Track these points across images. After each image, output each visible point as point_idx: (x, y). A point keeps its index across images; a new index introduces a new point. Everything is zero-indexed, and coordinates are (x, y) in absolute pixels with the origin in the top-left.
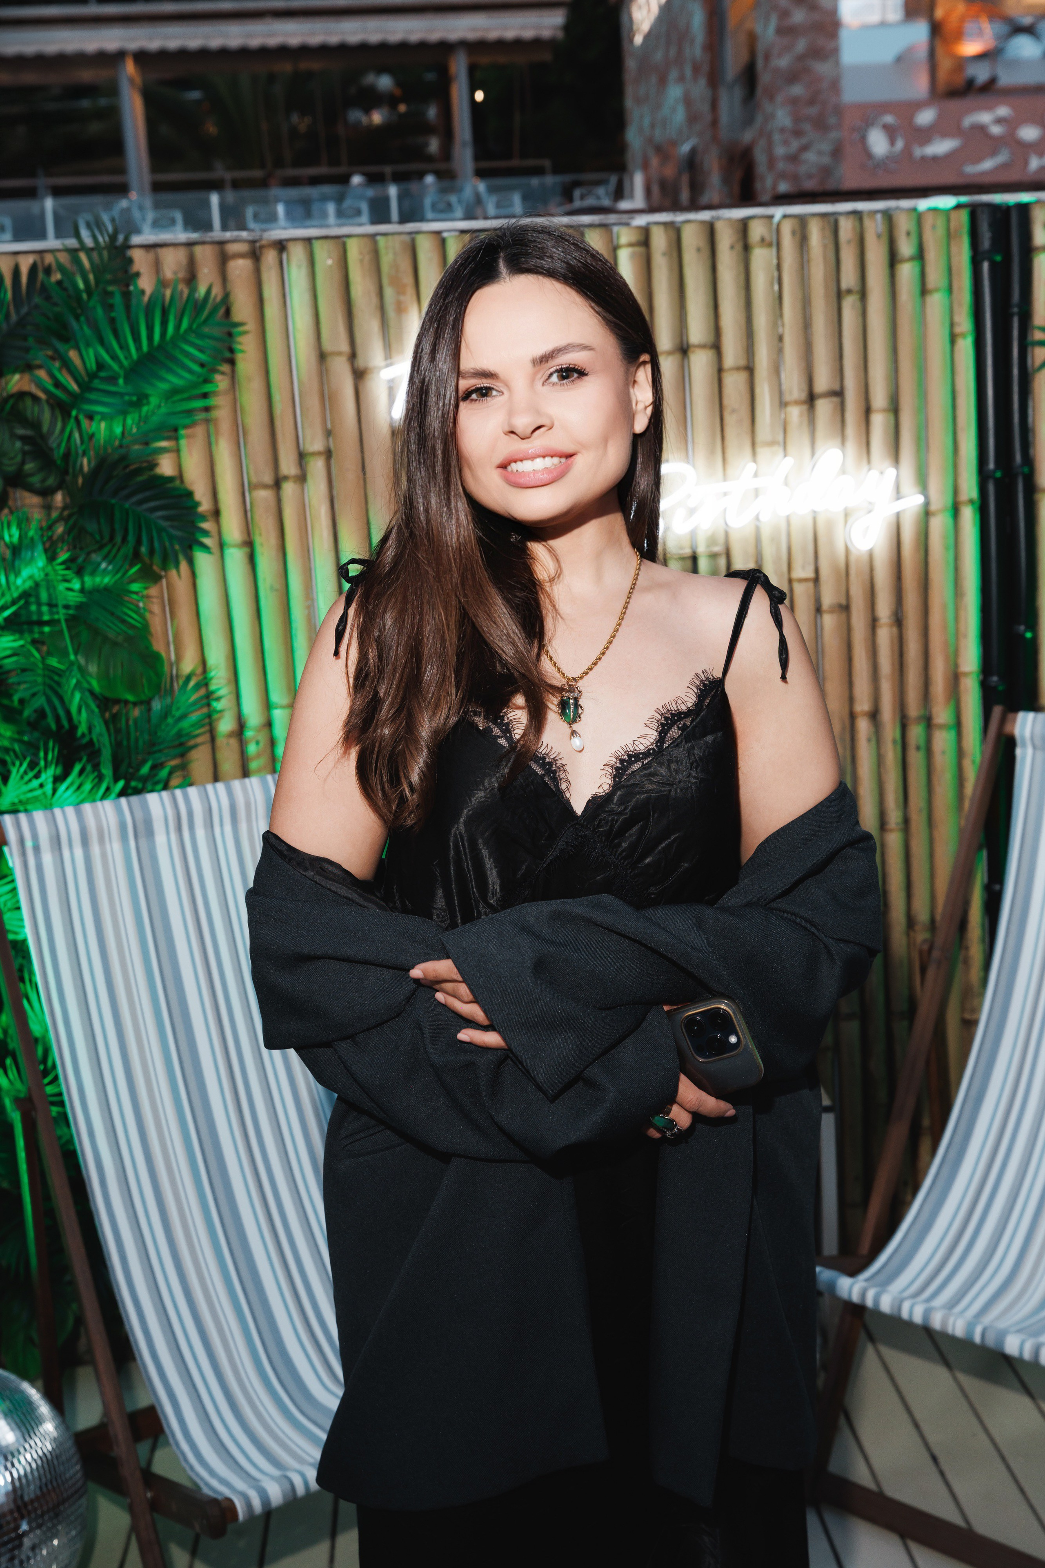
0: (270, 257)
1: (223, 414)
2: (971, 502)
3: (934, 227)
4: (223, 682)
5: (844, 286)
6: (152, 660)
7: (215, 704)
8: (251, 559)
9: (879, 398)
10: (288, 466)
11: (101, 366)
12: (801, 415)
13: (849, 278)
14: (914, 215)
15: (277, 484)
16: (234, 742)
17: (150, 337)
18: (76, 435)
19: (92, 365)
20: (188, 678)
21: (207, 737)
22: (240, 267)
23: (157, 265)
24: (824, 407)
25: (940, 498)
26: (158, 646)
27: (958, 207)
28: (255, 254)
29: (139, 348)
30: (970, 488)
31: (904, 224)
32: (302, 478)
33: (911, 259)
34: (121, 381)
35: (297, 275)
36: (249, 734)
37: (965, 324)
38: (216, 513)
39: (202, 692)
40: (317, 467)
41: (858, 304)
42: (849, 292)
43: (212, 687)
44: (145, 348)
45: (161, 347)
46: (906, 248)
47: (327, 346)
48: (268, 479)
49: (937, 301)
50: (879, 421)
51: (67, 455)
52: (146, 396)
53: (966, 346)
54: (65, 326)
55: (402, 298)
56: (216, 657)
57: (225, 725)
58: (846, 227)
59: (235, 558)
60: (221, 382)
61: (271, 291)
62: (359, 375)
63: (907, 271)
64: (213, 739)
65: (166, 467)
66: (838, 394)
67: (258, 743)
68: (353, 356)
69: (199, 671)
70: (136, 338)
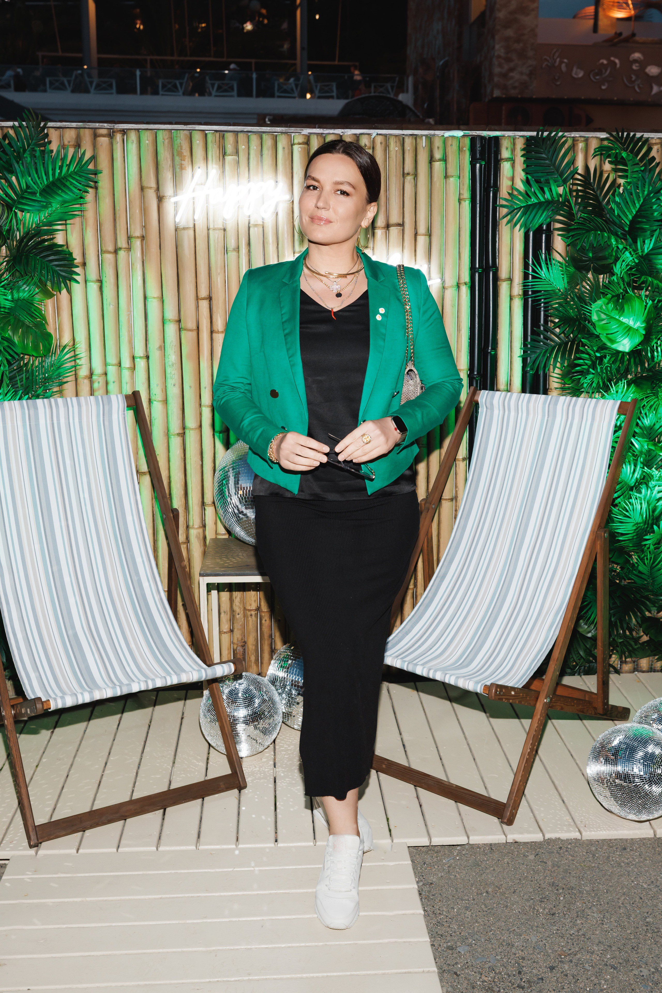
0: (119, 137)
1: (90, 214)
2: (465, 284)
3: (451, 145)
4: (83, 350)
5: (406, 171)
6: (47, 337)
7: (78, 361)
8: (101, 288)
9: (422, 229)
10: (122, 242)
11: (28, 187)
12: (382, 235)
13: (409, 167)
14: (443, 138)
15: (116, 252)
16: (87, 382)
17: (54, 174)
18: (14, 221)
19: (24, 185)
20: (65, 347)
21: (73, 378)
22: (103, 141)
23: (61, 137)
24: (394, 231)
25: (451, 281)
26: (51, 329)
27: (464, 136)
28: (111, 135)
29: (47, 179)
30: (466, 277)
31: (438, 143)
32: (129, 249)
33: (440, 160)
34: (38, 194)
35: (132, 147)
36: (94, 377)
37: (467, 194)
38: (84, 264)
39: (72, 354)
40: (137, 244)
41: (413, 181)
42: (408, 174)
43: (77, 353)
44: (51, 179)
45: (59, 179)
46: (438, 155)
47: (145, 184)
48: (111, 248)
49: (453, 181)
50: (422, 240)
51: (9, 231)
52: (50, 203)
53: (467, 205)
54: (11, 165)
55: (183, 162)
56: (81, 337)
57: (83, 372)
58: (408, 142)
59: (93, 287)
60: (90, 198)
61: (118, 154)
62: (160, 199)
63: (438, 166)
64: (76, 379)
65: (59, 239)
66: (402, 225)
67: (99, 382)
68: (158, 189)
69: (71, 344)
70: (47, 174)
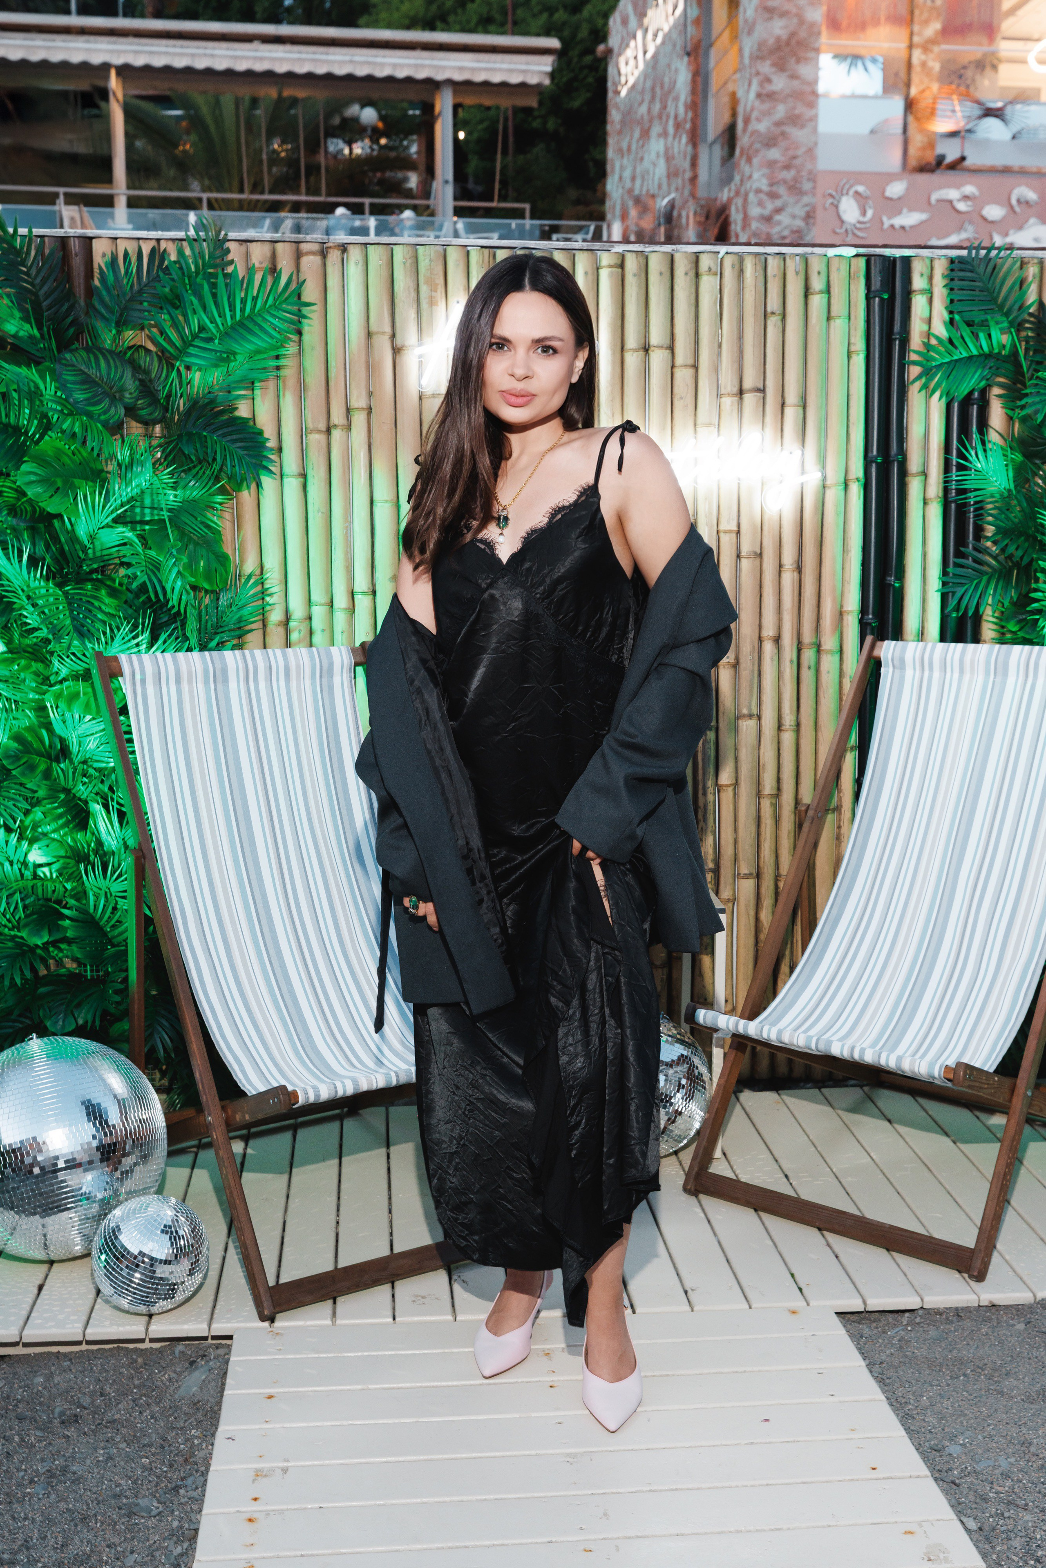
0: (334, 256)
1: (289, 373)
2: (858, 480)
3: (838, 269)
4: (277, 582)
5: (769, 309)
6: (223, 559)
7: (267, 599)
8: (305, 486)
9: (792, 397)
10: (338, 417)
11: (202, 329)
12: (732, 405)
13: (774, 303)
14: (825, 259)
15: (328, 431)
16: (281, 630)
17: (243, 310)
18: (176, 382)
19: (195, 327)
20: (250, 577)
21: (259, 625)
22: (310, 263)
23: (247, 256)
24: (750, 399)
25: (835, 476)
26: (228, 549)
27: (857, 255)
28: (323, 254)
29: (233, 317)
30: (857, 469)
31: (816, 265)
32: (349, 427)
33: (821, 292)
34: (216, 341)
35: (354, 270)
36: (292, 624)
37: (860, 344)
38: (280, 450)
39: (259, 588)
40: (359, 420)
41: (780, 323)
42: (773, 313)
43: (266, 586)
44: (238, 317)
45: (250, 318)
46: (817, 284)
47: (373, 327)
48: (322, 426)
49: (839, 325)
50: (791, 413)
51: (169, 396)
52: (235, 354)
53: (859, 361)
54: (178, 297)
55: (434, 294)
56: (272, 562)
57: (275, 617)
58: (773, 265)
59: (292, 485)
60: (291, 349)
61: (333, 281)
62: (396, 351)
63: (817, 302)
64: (265, 626)
65: (243, 411)
66: (763, 390)
67: (300, 631)
68: (393, 336)
69: (258, 572)
70: (232, 308)
